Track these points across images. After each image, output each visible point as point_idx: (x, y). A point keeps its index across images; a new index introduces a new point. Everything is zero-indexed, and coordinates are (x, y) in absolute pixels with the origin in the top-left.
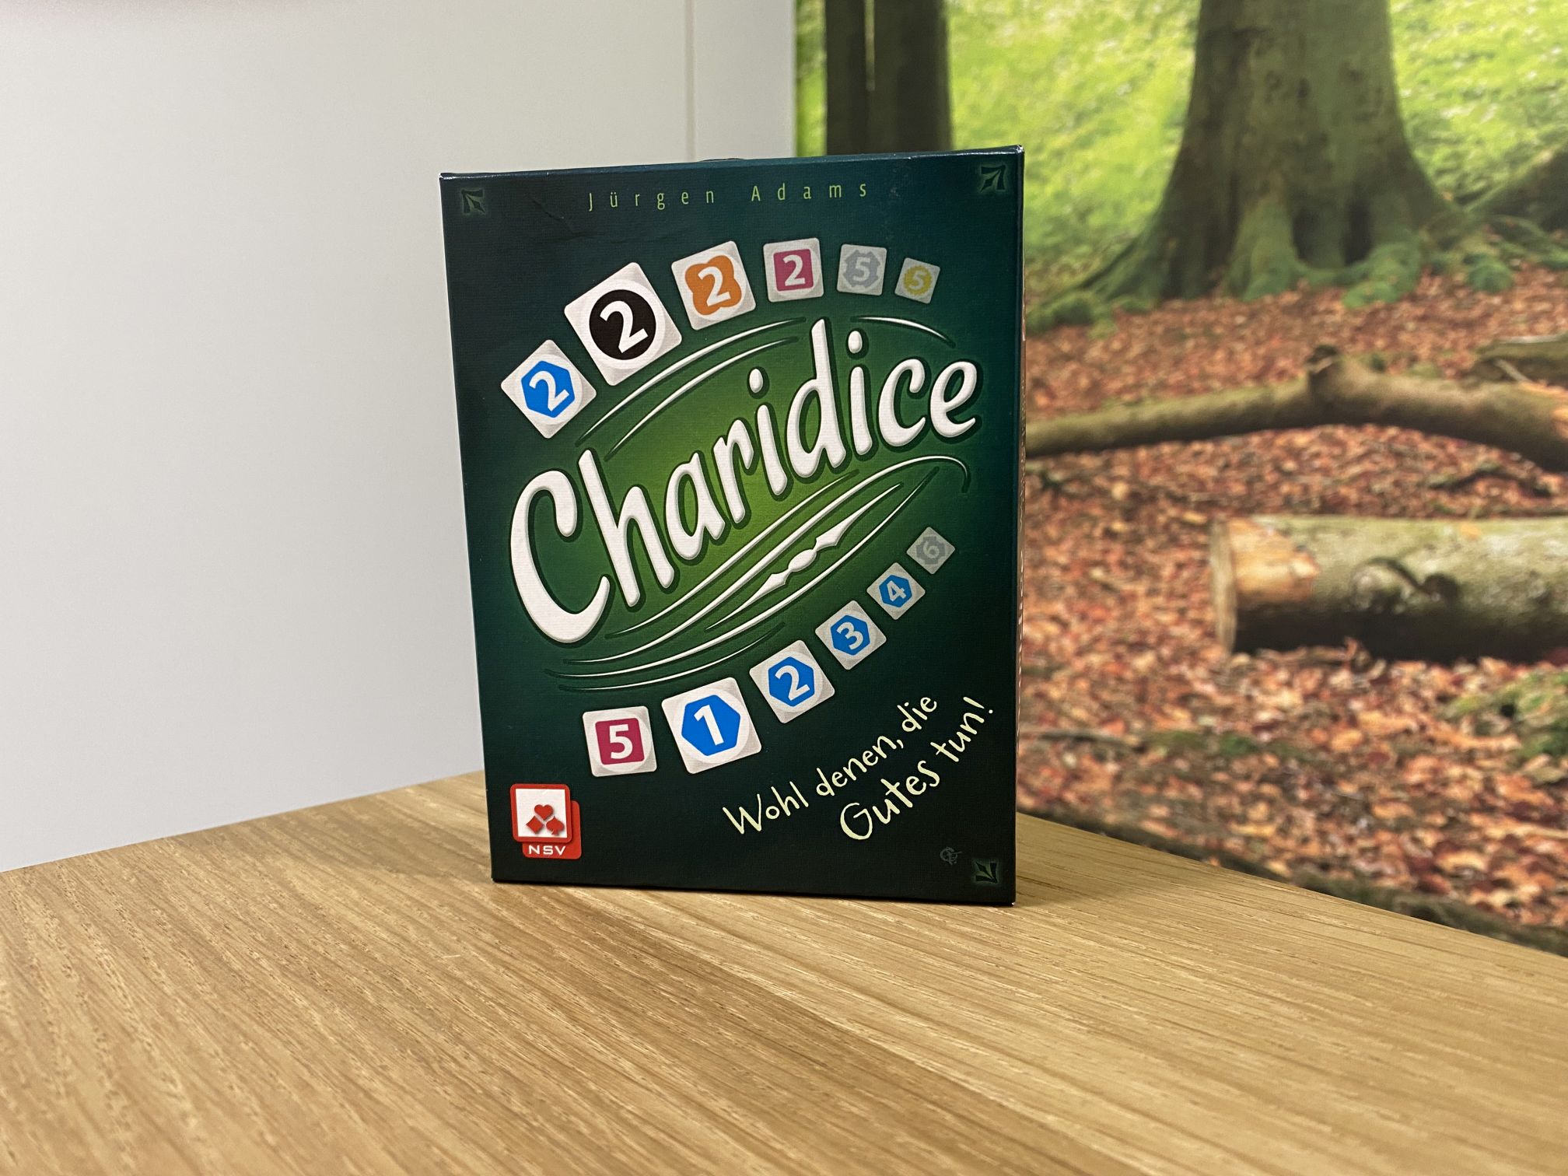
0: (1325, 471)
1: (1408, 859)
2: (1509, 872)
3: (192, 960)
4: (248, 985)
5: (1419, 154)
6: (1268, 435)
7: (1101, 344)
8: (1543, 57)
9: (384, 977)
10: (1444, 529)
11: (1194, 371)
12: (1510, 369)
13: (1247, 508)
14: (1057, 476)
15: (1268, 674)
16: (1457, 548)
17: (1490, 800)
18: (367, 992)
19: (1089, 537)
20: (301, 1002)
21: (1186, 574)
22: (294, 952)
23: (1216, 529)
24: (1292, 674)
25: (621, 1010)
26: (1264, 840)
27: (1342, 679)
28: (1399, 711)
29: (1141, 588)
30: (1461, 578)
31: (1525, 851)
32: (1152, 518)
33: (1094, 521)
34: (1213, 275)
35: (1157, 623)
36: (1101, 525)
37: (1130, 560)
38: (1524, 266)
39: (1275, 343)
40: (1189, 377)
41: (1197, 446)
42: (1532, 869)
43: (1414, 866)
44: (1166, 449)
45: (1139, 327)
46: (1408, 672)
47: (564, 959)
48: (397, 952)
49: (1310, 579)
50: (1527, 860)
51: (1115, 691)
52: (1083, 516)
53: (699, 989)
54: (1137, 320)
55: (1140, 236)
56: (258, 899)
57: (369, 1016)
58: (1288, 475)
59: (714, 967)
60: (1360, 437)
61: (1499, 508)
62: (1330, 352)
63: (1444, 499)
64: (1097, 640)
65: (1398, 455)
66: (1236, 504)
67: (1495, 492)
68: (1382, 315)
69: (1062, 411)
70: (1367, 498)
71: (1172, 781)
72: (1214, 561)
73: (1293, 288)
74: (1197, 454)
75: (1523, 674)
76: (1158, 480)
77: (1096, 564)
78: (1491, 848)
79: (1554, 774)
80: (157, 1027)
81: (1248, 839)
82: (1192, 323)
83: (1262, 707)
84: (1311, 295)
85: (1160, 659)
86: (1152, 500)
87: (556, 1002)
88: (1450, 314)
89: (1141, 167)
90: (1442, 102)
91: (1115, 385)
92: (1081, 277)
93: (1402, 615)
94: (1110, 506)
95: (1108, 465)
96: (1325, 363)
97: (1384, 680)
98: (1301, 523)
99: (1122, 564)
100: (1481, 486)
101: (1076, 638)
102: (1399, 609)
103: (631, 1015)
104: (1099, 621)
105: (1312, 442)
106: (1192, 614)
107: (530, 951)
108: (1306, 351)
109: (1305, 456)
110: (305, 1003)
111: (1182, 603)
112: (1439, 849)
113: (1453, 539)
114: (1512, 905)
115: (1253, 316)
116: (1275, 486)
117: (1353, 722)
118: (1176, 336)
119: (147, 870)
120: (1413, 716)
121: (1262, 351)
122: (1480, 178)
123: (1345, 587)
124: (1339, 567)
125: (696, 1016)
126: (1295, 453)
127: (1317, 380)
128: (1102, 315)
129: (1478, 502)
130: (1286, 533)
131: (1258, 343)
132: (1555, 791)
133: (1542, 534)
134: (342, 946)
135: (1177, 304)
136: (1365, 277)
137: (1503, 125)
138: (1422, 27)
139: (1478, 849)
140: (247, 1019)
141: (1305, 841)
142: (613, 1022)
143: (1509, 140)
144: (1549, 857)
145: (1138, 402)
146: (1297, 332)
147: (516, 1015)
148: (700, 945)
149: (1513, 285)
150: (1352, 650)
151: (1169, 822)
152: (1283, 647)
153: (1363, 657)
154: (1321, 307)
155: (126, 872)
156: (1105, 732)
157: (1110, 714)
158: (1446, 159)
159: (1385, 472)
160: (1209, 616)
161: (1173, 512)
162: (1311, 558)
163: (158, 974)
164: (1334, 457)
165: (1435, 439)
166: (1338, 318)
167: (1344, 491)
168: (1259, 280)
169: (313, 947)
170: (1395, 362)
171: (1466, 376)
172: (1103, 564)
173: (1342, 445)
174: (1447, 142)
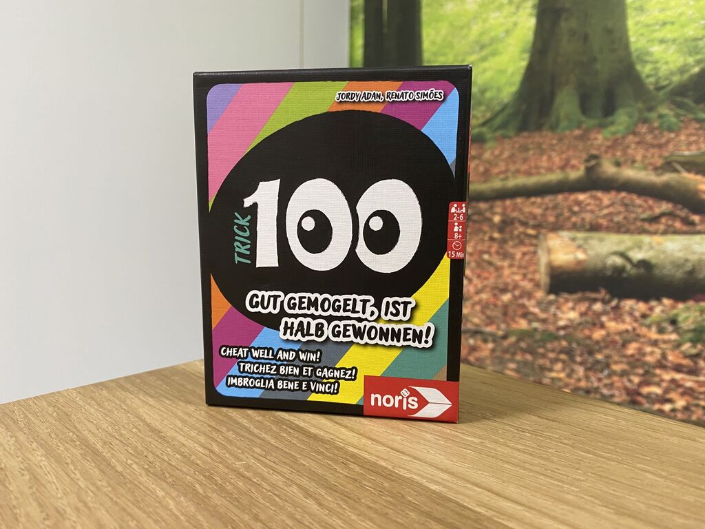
0: (592, 212)
1: (626, 389)
2: (672, 395)
3: (93, 465)
4: (127, 481)
5: (639, 67)
6: (566, 195)
7: (489, 151)
8: (696, 25)
9: (204, 476)
10: (646, 239)
11: (533, 164)
13: (556, 228)
15: (564, 304)
16: (651, 248)
17: (664, 362)
18: (197, 486)
19: (482, 240)
20: (160, 493)
21: (527, 258)
22: (151, 460)
23: (541, 237)
24: (575, 304)
25: (346, 498)
26: (560, 379)
27: (598, 307)
28: (624, 322)
29: (506, 264)
30: (654, 261)
31: (679, 386)
32: (511, 232)
33: (485, 233)
34: (542, 121)
35: (513, 280)
36: (488, 235)
38: (686, 120)
39: (570, 153)
40: (530, 167)
41: (533, 199)
42: (683, 394)
43: (629, 392)
44: (519, 200)
45: (508, 144)
46: (628, 304)
47: (304, 465)
48: (209, 460)
49: (584, 261)
50: (680, 390)
51: (493, 311)
52: (480, 230)
53: (386, 485)
54: (507, 141)
55: (509, 103)
56: (126, 426)
57: (201, 502)
58: (575, 213)
59: (390, 470)
60: (609, 196)
61: (672, 229)
62: (596, 157)
63: (647, 226)
64: (485, 287)
65: (626, 205)
66: (551, 226)
67: (670, 223)
68: (620, 141)
70: (612, 225)
71: (518, 352)
72: (540, 252)
73: (579, 127)
74: (533, 203)
75: (681, 306)
76: (515, 214)
77: (485, 252)
78: (664, 385)
79: (694, 351)
80: (77, 509)
81: (553, 379)
82: (532, 143)
83: (561, 319)
84: (587, 131)
85: (514, 296)
86: (512, 223)
87: (308, 494)
88: (651, 141)
89: (510, 70)
90: (650, 44)
91: (496, 170)
92: (481, 121)
93: (627, 278)
94: (493, 226)
95: (492, 207)
96: (593, 162)
97: (617, 308)
98: (580, 235)
99: (498, 253)
100: (663, 220)
101: (476, 286)
102: (625, 275)
103: (352, 501)
104: (486, 279)
105: (586, 198)
106: (530, 276)
107: (284, 460)
108: (584, 156)
109: (583, 205)
110: (163, 493)
111: (524, 271)
112: (641, 384)
113: (650, 244)
114: (673, 410)
115: (560, 140)
116: (569, 218)
117: (602, 326)
118: (525, 149)
119: (62, 408)
120: (630, 324)
121: (564, 156)
122: (666, 79)
123: (600, 265)
124: (597, 255)
125: (390, 502)
126: (578, 203)
127: (589, 170)
128: (490, 139)
129: (662, 227)
130: (574, 239)
131: (562, 152)
132: (694, 359)
133: (692, 241)
134: (177, 455)
135: (525, 134)
136: (612, 123)
137: (678, 55)
138: (641, 9)
139: (658, 384)
140: (130, 504)
141: (579, 380)
142: (344, 506)
143: (680, 62)
144: (691, 389)
145: (506, 179)
146: (581, 148)
147: (286, 501)
148: (378, 457)
149: (680, 128)
150: (603, 293)
151: (517, 371)
152: (571, 291)
153: (607, 297)
154: (592, 137)
155: (51, 409)
156: (488, 329)
157: (490, 321)
158: (652, 70)
159: (619, 213)
160: (537, 277)
161: (521, 229)
162: (585, 251)
163: (75, 474)
164: (596, 205)
165: (643, 198)
166: (599, 142)
167: (601, 221)
168: (564, 124)
169: (162, 456)
170: (625, 162)
171: (657, 169)
172: (488, 253)
173: (600, 200)
174: (651, 62)
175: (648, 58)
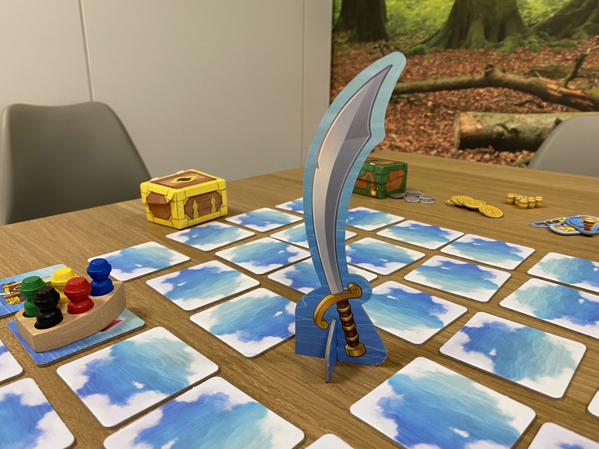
0: (487, 100)
5: (520, 11)
6: (473, 89)
7: (427, 60)
10: (517, 116)
11: (453, 70)
12: (538, 74)
13: (465, 110)
14: (412, 99)
15: (467, 155)
16: (519, 121)
19: (420, 117)
21: (447, 128)
23: (456, 115)
24: (474, 155)
27: (487, 156)
29: (434, 132)
30: (520, 129)
32: (439, 112)
33: (422, 112)
34: (461, 42)
35: (438, 142)
36: (424, 113)
37: (432, 124)
38: (544, 45)
39: (477, 63)
40: (452, 72)
41: (453, 92)
44: (444, 92)
45: (438, 56)
46: (504, 154)
49: (480, 130)
52: (419, 111)
54: (438, 54)
55: (441, 29)
58: (477, 101)
60: (497, 91)
61: (531, 111)
62: (491, 66)
63: (517, 108)
64: (421, 147)
65: (507, 96)
66: (462, 108)
67: (530, 106)
68: (506, 57)
69: (414, 80)
70: (498, 108)
72: (455, 124)
73: (483, 48)
74: (452, 94)
75: (532, 154)
76: (441, 101)
77: (422, 125)
82: (454, 56)
84: (488, 50)
85: (438, 152)
86: (439, 106)
88: (524, 57)
89: (443, 8)
91: (430, 73)
92: (422, 40)
93: (504, 139)
94: (427, 108)
95: (427, 96)
96: (490, 69)
97: (498, 156)
98: (480, 114)
99: (429, 125)
100: (527, 105)
101: (415, 147)
102: (503, 138)
104: (421, 141)
105: (484, 92)
106: (448, 139)
108: (485, 66)
109: (482, 95)
111: (445, 136)
113: (519, 119)
115: (471, 55)
116: (473, 104)
118: (449, 59)
121: (473, 65)
122: (535, 20)
123: (490, 132)
124: (489, 126)
126: (479, 94)
127: (487, 74)
128: (428, 52)
129: (526, 109)
130: (475, 117)
131: (472, 63)
133: (541, 117)
135: (450, 50)
136: (502, 45)
137: (543, 5)
143: (543, 10)
145: (437, 78)
146: (483, 60)
149: (541, 50)
150: (490, 149)
152: (472, 148)
153: (493, 150)
154: (490, 54)
158: (527, 13)
159: (503, 100)
160: (453, 139)
161: (445, 110)
162: (481, 124)
164: (489, 96)
165: (517, 92)
166: (494, 57)
167: (492, 105)
168: (474, 45)
170: (508, 70)
171: (526, 75)
172: (424, 125)
173: (492, 93)
174: (528, 9)
175: (525, 6)
